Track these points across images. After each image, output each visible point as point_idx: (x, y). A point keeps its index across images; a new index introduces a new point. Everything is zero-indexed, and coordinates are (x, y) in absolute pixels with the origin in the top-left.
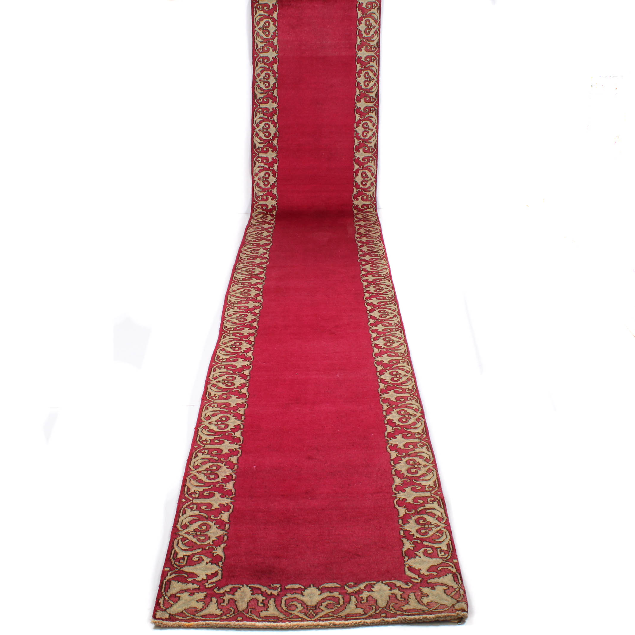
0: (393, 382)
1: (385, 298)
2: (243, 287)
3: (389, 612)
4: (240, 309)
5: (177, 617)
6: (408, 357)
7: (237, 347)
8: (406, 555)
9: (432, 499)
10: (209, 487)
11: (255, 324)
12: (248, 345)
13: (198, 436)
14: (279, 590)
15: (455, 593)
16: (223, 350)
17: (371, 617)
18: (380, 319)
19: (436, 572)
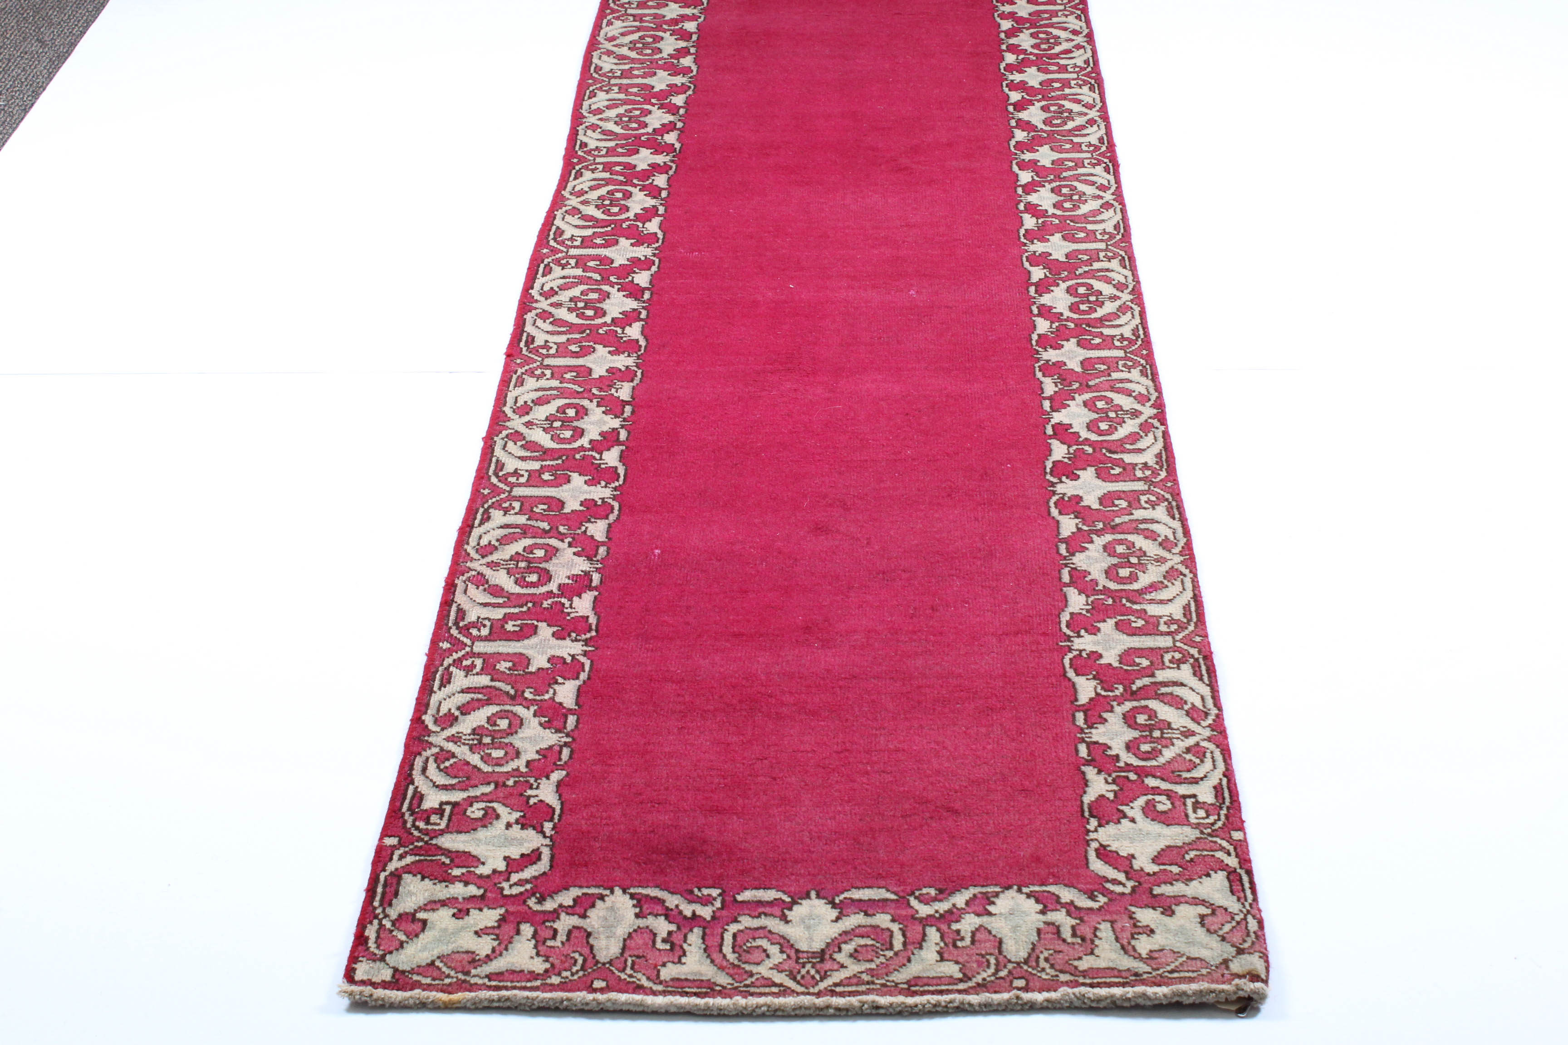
0: (1075, 316)
1: (1063, 69)
2: (639, 29)
3: (1035, 975)
4: (627, 93)
5: (415, 977)
6: (1123, 245)
7: (616, 206)
8: (1092, 815)
9: (1178, 656)
10: (522, 607)
11: (671, 138)
12: (648, 199)
13: (494, 460)
14: (718, 904)
15: (1234, 927)
16: (575, 211)
17: (982, 987)
18: (1044, 131)
19: (1180, 866)
